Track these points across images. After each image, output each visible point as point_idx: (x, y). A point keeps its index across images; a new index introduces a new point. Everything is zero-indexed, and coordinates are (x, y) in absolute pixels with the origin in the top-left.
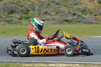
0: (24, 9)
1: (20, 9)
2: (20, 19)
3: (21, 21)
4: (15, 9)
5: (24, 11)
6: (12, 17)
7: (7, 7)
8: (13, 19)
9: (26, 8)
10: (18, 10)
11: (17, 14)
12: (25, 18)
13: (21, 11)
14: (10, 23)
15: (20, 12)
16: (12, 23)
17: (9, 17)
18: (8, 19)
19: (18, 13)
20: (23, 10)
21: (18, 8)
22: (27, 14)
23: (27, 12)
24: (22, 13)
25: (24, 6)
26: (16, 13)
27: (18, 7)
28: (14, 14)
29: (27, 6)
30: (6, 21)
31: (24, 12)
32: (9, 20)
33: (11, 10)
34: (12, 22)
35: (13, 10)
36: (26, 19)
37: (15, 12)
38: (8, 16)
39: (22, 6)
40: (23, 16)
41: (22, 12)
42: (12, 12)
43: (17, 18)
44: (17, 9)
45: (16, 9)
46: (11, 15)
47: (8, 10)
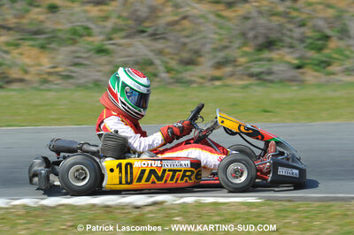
0: (309, 33)
1: (297, 32)
2: (299, 67)
3: (303, 73)
4: (279, 35)
5: (309, 41)
6: (270, 60)
7: (252, 29)
8: (275, 68)
9: (315, 29)
10: (291, 37)
11: (288, 50)
12: (316, 62)
13: (302, 41)
14: (265, 80)
15: (296, 43)
16: (271, 82)
17: (260, 60)
18: (256, 70)
19: (291, 47)
20: (308, 37)
21: (290, 30)
22: (320, 49)
23: (320, 42)
24: (305, 47)
25: (310, 24)
26: (283, 46)
27: (290, 26)
28: (276, 52)
29: (321, 23)
30: (251, 75)
31: (311, 44)
32: (262, 73)
33: (268, 38)
34: (270, 78)
35: (274, 36)
36: (317, 68)
37: (281, 44)
38: (256, 57)
39: (302, 25)
40: (308, 58)
41: (305, 45)
42: (269, 44)
43: (289, 63)
44: (288, 33)
45: (283, 34)
46: (266, 54)
47: (256, 37)
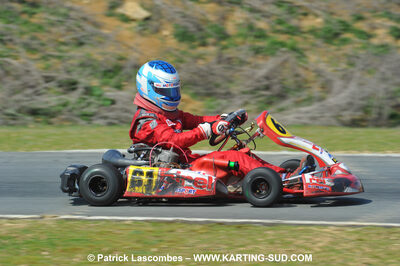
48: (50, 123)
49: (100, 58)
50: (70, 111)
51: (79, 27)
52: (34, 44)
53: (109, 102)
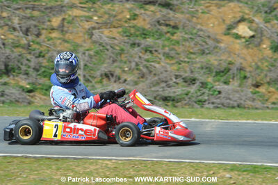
48: (175, 106)
49: (216, 63)
50: (189, 98)
51: (205, 42)
52: (172, 53)
53: (217, 93)
